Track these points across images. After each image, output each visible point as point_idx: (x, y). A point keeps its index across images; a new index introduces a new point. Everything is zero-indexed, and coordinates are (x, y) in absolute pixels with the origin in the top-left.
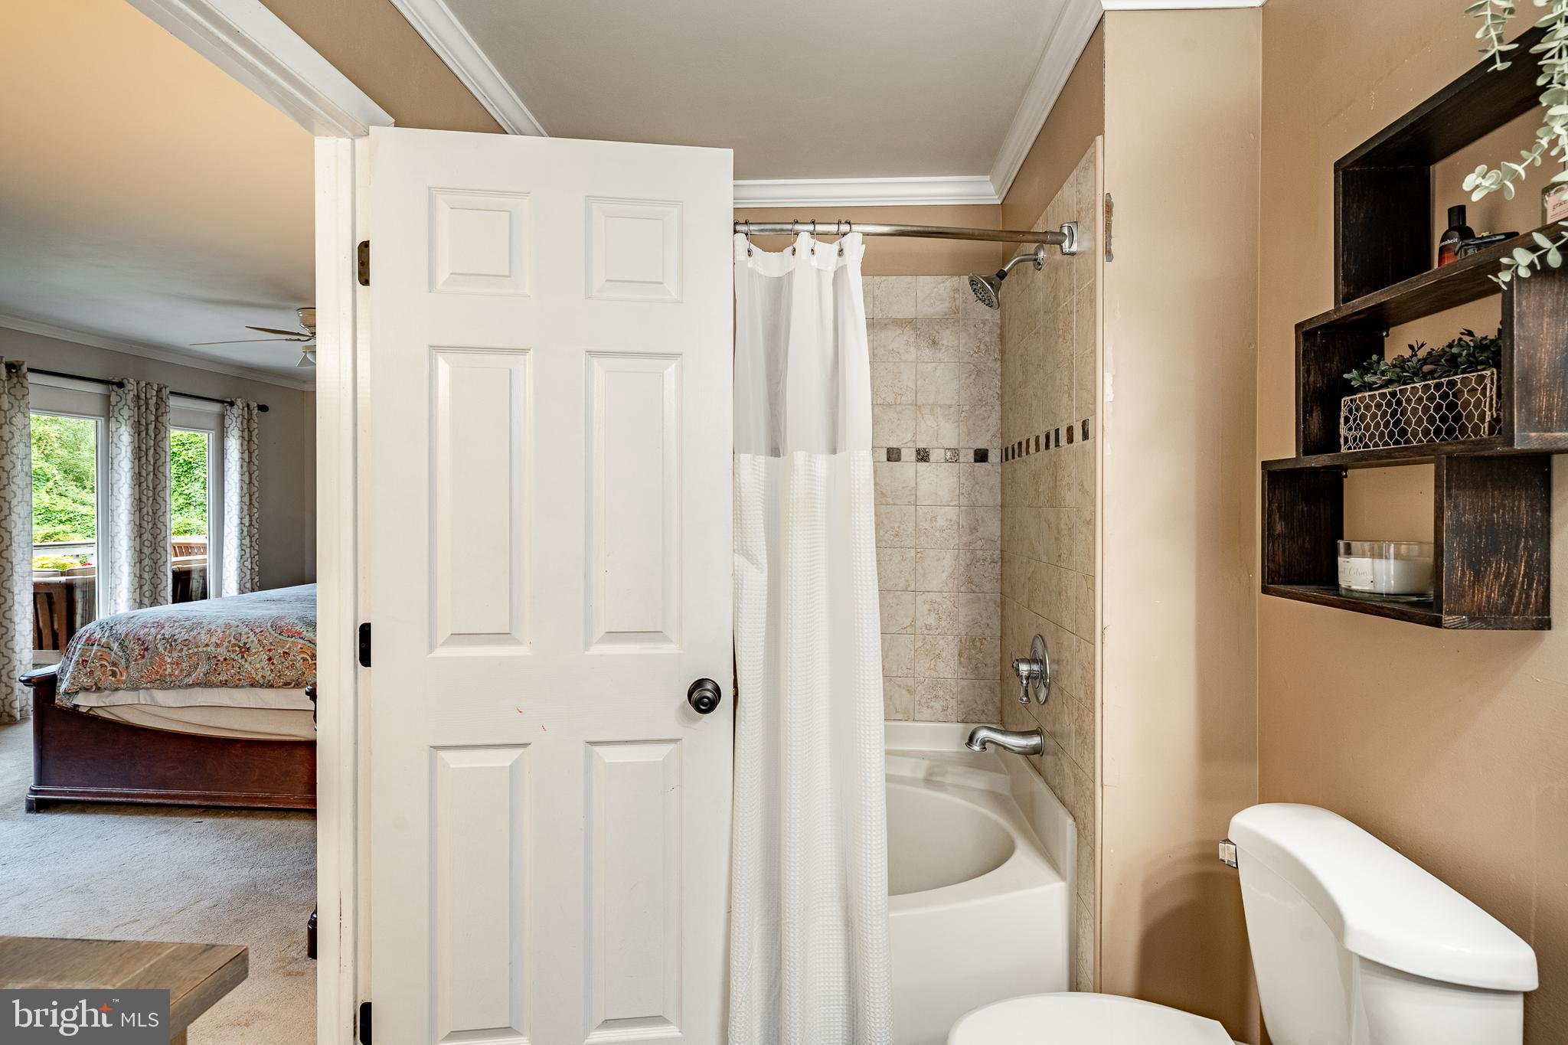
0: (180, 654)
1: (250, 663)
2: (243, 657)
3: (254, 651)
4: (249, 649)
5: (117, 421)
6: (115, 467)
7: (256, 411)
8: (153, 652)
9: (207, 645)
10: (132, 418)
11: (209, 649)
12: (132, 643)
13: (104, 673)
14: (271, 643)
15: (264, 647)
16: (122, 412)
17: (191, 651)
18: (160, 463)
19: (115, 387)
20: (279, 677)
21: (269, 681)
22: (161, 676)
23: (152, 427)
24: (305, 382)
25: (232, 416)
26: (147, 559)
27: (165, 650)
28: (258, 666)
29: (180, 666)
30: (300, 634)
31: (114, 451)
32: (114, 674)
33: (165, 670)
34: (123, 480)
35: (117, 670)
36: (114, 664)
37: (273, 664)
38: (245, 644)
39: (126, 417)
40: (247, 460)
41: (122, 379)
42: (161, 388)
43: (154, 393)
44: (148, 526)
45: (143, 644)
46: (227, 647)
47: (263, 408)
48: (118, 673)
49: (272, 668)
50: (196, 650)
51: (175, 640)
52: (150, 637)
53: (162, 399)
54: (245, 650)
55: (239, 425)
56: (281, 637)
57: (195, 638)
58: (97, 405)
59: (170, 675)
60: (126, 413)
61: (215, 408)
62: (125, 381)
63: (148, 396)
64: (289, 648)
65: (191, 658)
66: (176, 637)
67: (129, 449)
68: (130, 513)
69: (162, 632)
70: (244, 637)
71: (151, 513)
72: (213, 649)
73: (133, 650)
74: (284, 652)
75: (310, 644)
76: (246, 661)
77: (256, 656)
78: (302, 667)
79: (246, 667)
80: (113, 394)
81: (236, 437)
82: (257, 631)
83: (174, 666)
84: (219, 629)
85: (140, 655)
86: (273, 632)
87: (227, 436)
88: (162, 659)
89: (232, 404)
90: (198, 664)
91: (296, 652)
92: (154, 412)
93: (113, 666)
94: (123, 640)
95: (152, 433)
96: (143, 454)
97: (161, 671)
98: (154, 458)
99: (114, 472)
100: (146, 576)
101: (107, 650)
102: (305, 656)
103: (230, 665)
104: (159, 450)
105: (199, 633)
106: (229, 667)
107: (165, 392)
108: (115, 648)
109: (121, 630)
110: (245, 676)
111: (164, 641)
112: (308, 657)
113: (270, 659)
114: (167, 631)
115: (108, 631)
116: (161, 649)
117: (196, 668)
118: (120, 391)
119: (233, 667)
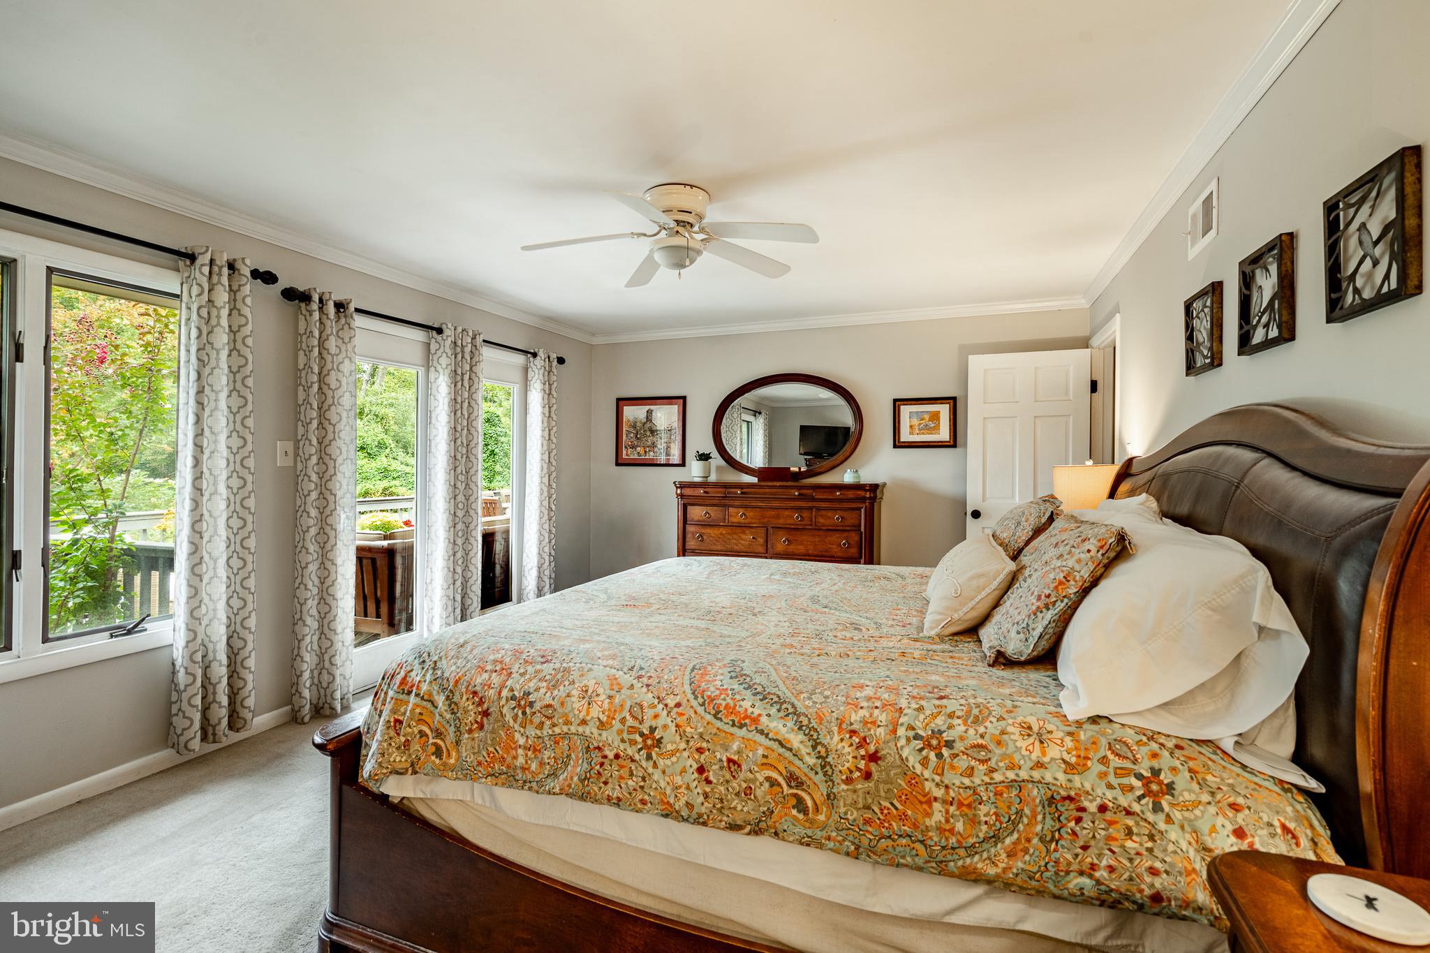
0: (538, 732)
1: (664, 772)
2: (649, 757)
3: (670, 747)
4: (659, 741)
5: (436, 371)
6: (433, 421)
7: (555, 362)
8: (497, 721)
9: (584, 722)
10: (449, 367)
11: (587, 730)
12: (465, 698)
13: (424, 747)
14: (701, 735)
15: (688, 742)
16: (441, 360)
17: (557, 730)
18: (473, 417)
19: (434, 332)
20: (720, 810)
21: (700, 815)
22: (508, 767)
23: (466, 377)
24: (594, 335)
25: (534, 368)
26: (460, 523)
27: (515, 721)
28: (678, 780)
29: (540, 756)
30: (756, 720)
31: (433, 403)
32: (438, 752)
33: (515, 758)
34: (440, 436)
35: (443, 745)
36: (439, 734)
37: (708, 782)
38: (653, 730)
39: (444, 366)
40: (547, 415)
41: (441, 324)
42: (476, 335)
43: (470, 340)
44: (461, 486)
45: (481, 703)
46: (620, 732)
47: (561, 361)
48: (445, 751)
49: (708, 789)
50: (565, 729)
51: (531, 704)
52: (492, 692)
53: (476, 346)
54: (652, 742)
55: (541, 377)
56: (719, 724)
57: (562, 704)
58: (417, 353)
59: (524, 769)
60: (444, 361)
61: (519, 359)
62: (444, 327)
63: (464, 344)
64: (739, 752)
65: (557, 743)
66: (531, 698)
67: (446, 401)
68: (446, 473)
69: (509, 683)
70: (649, 713)
71: (464, 472)
72: (595, 731)
73: (466, 712)
74: (730, 760)
75: (781, 750)
76: (655, 766)
77: (674, 759)
78: (768, 798)
79: (656, 777)
80: (433, 340)
81: (539, 390)
82: (671, 702)
83: (530, 753)
84: (600, 691)
85: (476, 722)
86: (700, 710)
87: (530, 390)
88: (510, 736)
89: (535, 355)
90: (569, 756)
91: (756, 764)
92: (469, 361)
93: (437, 737)
94: (451, 691)
95: (466, 384)
96: (459, 406)
97: (509, 760)
98: (468, 411)
99: (432, 427)
100: (459, 542)
101: (429, 705)
102: (775, 775)
103: (627, 770)
104: (473, 403)
105: (568, 695)
106: (625, 772)
107: (479, 339)
108: (440, 705)
109: (450, 670)
110: (655, 797)
111: (513, 703)
112: (780, 780)
113: (701, 770)
114: (516, 683)
115: (431, 672)
116: (509, 718)
117: (566, 765)
118: (439, 338)
119: (631, 774)
